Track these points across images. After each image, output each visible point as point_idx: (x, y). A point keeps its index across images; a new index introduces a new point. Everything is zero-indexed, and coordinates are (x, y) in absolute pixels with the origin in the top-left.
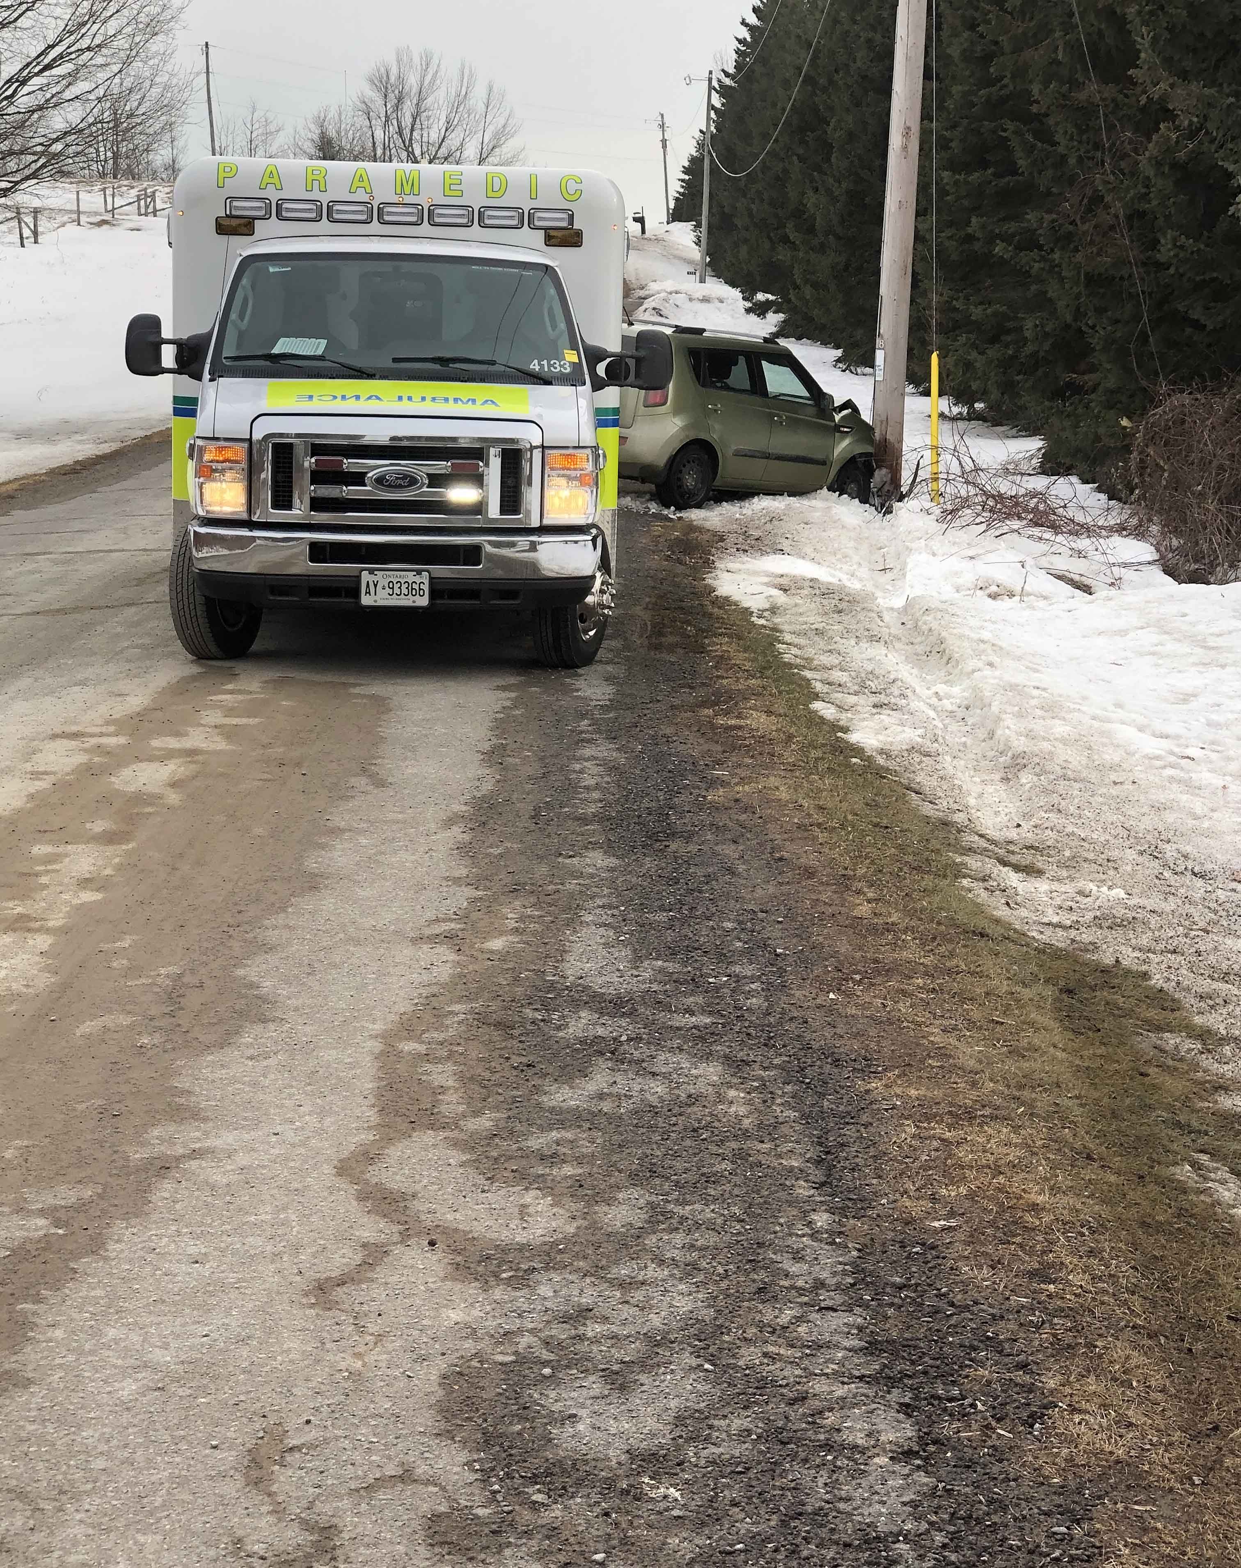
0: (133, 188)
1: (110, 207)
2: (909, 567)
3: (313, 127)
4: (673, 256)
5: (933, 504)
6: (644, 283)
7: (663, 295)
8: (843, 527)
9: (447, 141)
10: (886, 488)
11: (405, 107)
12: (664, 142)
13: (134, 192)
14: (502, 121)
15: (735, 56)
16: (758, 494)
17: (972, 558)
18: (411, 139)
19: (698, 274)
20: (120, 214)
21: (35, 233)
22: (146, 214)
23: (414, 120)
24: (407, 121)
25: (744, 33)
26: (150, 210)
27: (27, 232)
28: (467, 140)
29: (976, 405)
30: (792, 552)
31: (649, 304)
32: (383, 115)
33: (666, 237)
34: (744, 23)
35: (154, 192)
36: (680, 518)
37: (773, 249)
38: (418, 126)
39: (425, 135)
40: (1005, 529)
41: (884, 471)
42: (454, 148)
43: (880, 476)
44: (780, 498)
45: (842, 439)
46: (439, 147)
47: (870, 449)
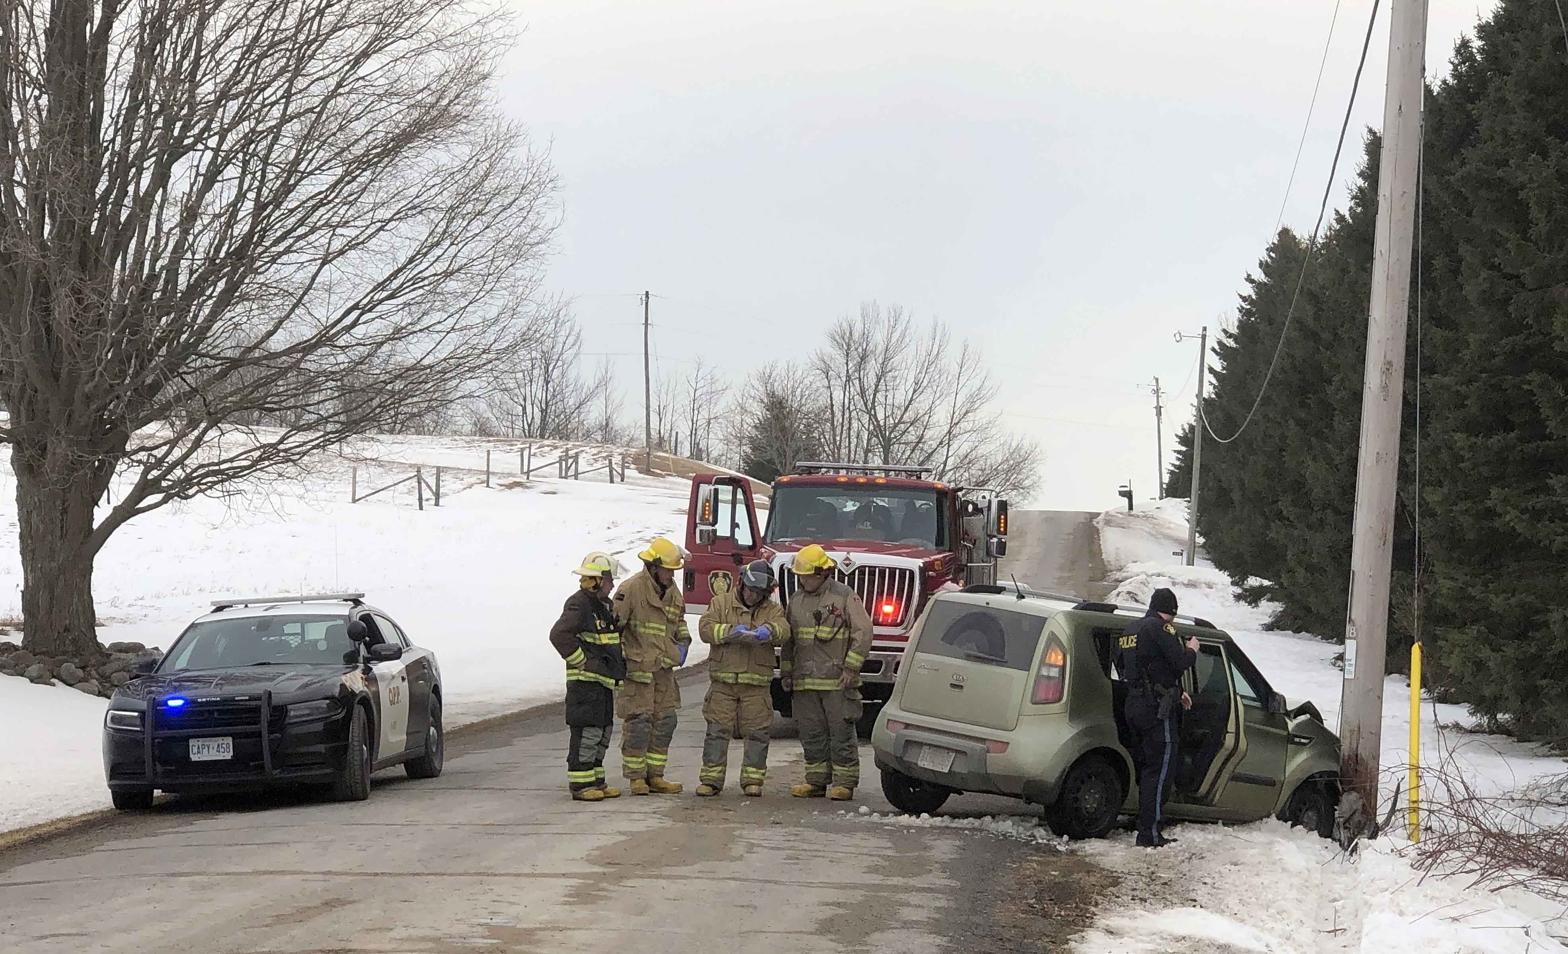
0: (556, 448)
1: (525, 470)
2: (1365, 930)
3: (757, 384)
4: (1160, 534)
5: (1410, 843)
6: (1123, 564)
7: (1143, 577)
8: (1284, 870)
9: (915, 404)
10: (1357, 817)
11: (868, 367)
12: (1159, 409)
13: (557, 453)
14: (978, 384)
15: (1237, 315)
16: (1182, 821)
17: (1455, 919)
18: (874, 401)
19: (1185, 555)
20: (537, 476)
21: (437, 495)
22: (566, 478)
23: (879, 380)
24: (870, 380)
25: (1248, 290)
26: (572, 472)
27: (427, 494)
28: (938, 402)
29: (1499, 716)
30: (1210, 904)
31: (1123, 588)
32: (843, 375)
33: (1156, 513)
34: (1249, 279)
35: (577, 454)
36: (1073, 852)
37: (1267, 527)
38: (882, 386)
39: (890, 397)
40: (1507, 880)
41: (1354, 795)
42: (921, 412)
43: (1349, 802)
44: (1210, 827)
45: (1296, 753)
46: (906, 410)
47: (1335, 768)
